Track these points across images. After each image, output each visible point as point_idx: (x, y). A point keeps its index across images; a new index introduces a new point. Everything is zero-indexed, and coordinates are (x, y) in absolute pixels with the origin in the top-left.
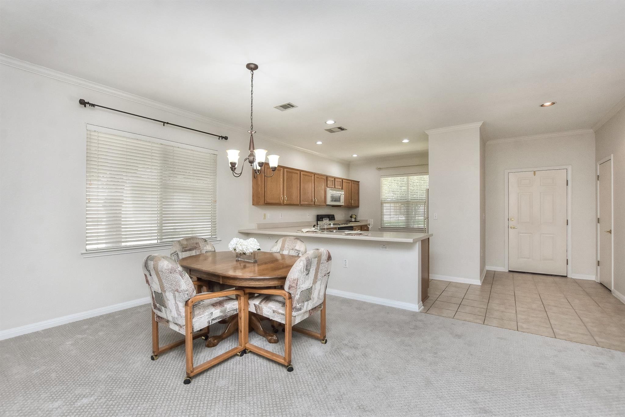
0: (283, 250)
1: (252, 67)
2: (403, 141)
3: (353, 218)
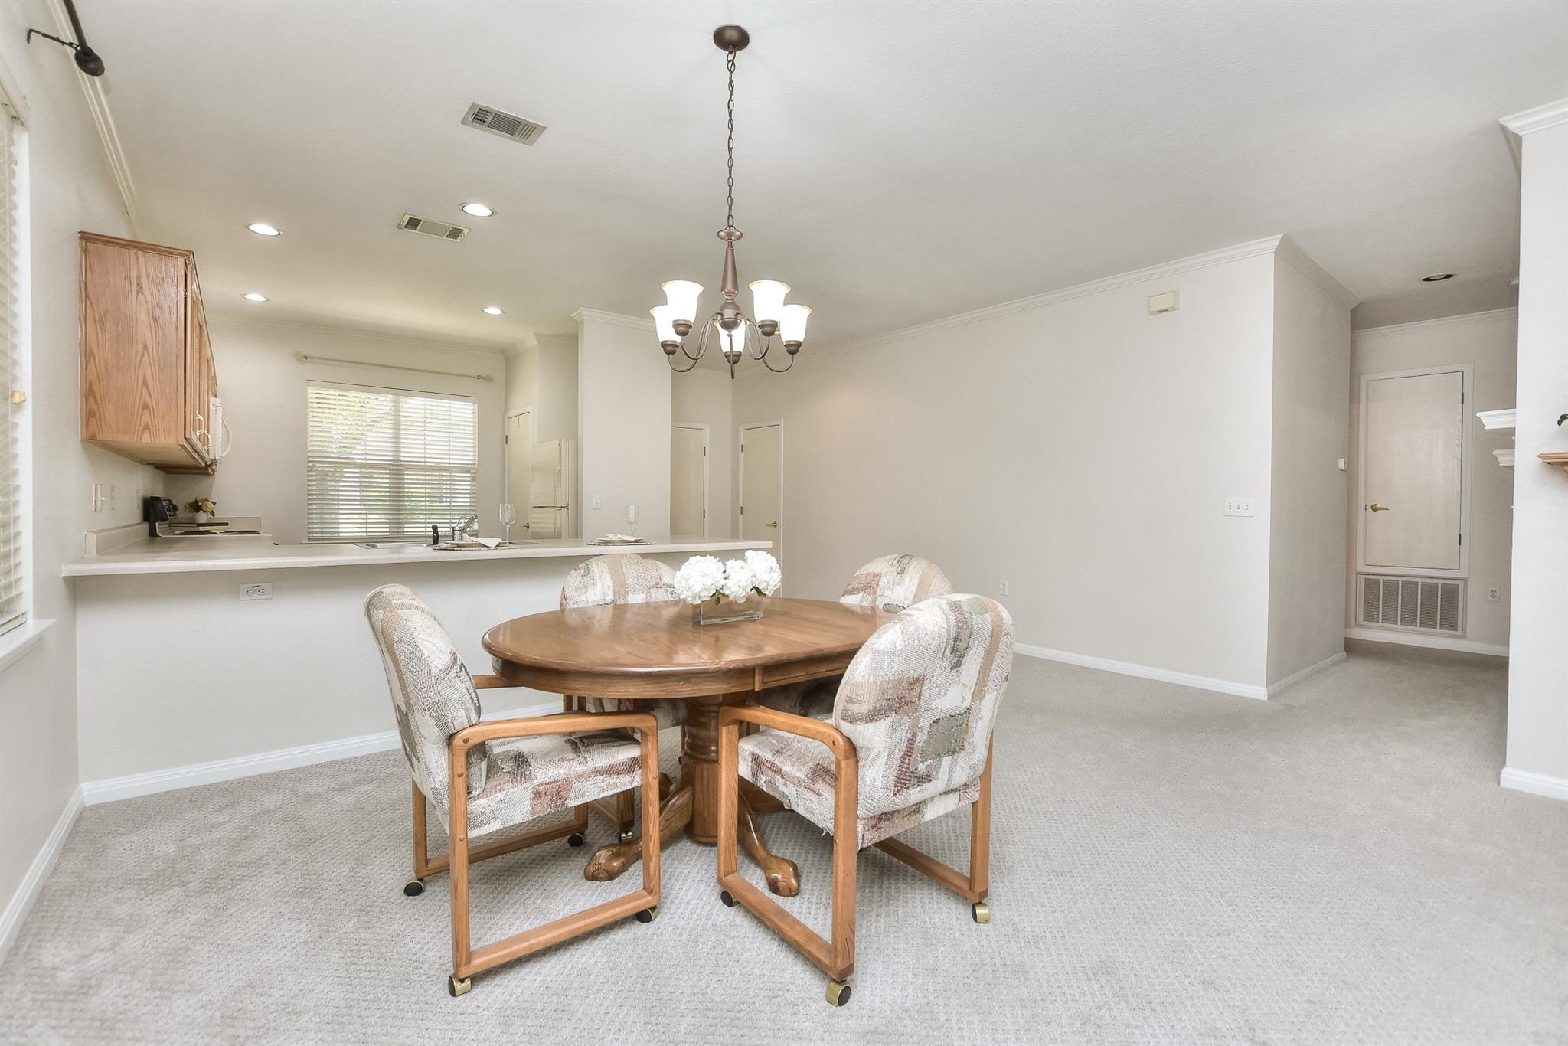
0: (627, 594)
1: (732, 40)
2: (487, 311)
3: (205, 511)
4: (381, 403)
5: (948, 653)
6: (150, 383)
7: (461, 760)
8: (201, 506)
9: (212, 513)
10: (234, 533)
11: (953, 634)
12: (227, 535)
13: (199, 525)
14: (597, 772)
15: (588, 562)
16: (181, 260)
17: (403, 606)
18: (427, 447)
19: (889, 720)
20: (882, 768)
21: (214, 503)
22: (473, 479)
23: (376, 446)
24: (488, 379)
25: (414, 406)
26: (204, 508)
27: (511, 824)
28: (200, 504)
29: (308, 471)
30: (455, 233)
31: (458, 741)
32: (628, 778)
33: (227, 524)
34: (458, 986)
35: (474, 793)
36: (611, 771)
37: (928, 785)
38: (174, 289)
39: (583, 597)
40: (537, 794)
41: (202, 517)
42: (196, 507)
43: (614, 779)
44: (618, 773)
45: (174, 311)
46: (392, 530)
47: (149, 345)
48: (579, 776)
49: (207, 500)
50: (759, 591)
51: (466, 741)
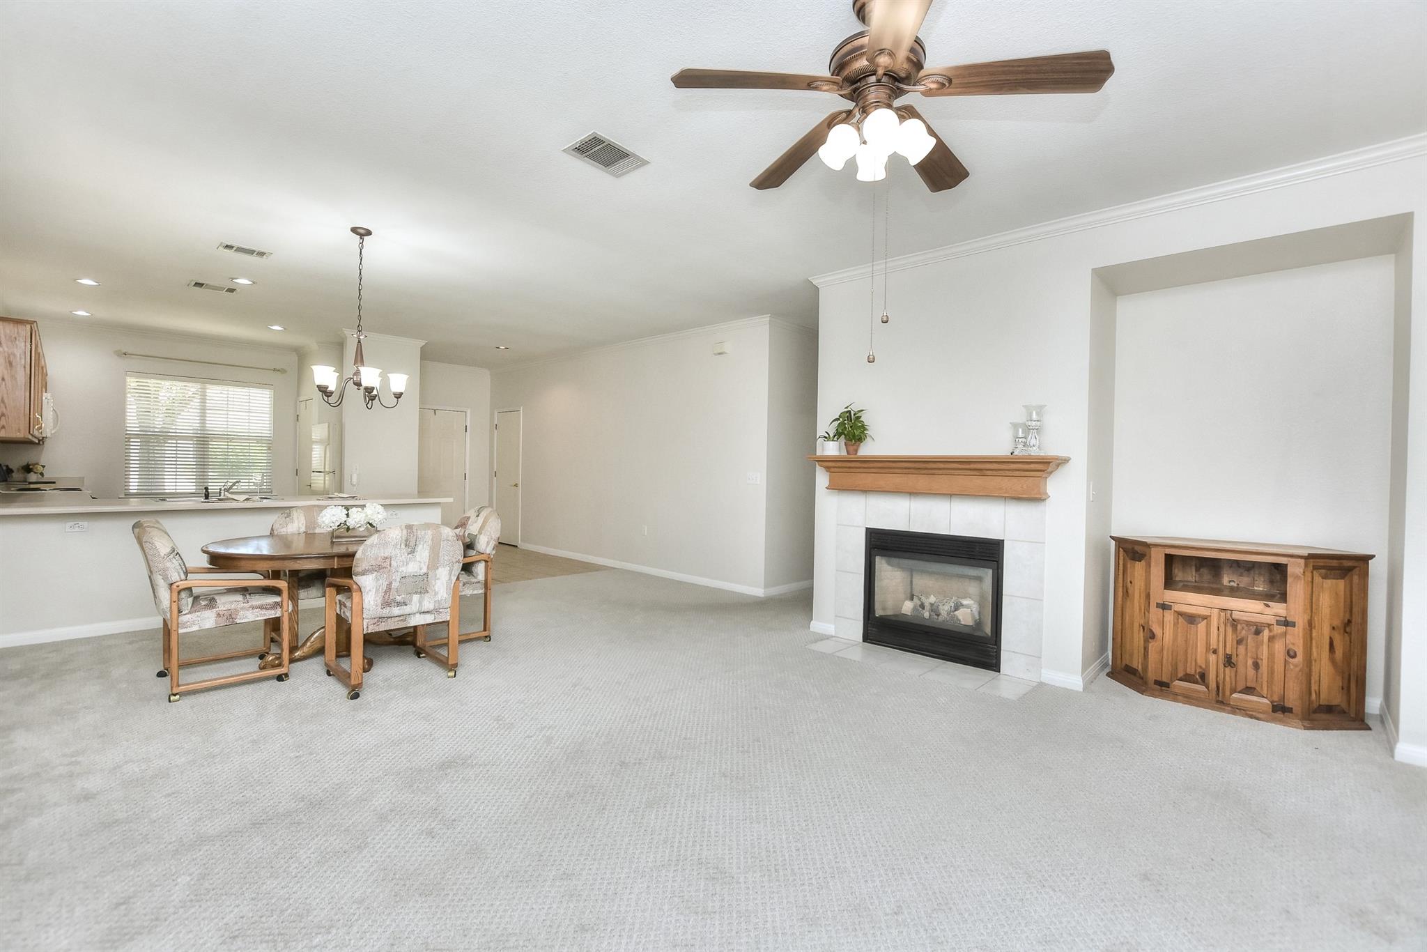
1: (361, 233)
3: (35, 473)
4: (193, 388)
5: (403, 546)
6: (6, 401)
7: (175, 594)
8: (32, 469)
9: (42, 474)
10: (61, 489)
11: (404, 538)
12: (55, 491)
13: (30, 483)
14: (253, 607)
15: (291, 510)
16: (28, 327)
17: (148, 527)
18: (229, 423)
19: (374, 575)
20: (373, 596)
21: (44, 467)
22: (269, 449)
23: (187, 421)
24: (282, 371)
25: (216, 393)
26: (35, 470)
27: (204, 628)
28: (31, 467)
29: (126, 442)
30: (231, 290)
31: (174, 586)
32: (273, 612)
33: (54, 483)
34: (172, 698)
35: (184, 613)
36: (262, 607)
37: (405, 607)
38: (23, 344)
39: (284, 529)
40: (219, 615)
41: (33, 477)
42: (28, 469)
43: (264, 612)
44: (266, 608)
45: (23, 357)
46: (198, 487)
47: (6, 377)
48: (242, 608)
49: (37, 464)
50: (371, 524)
51: (178, 586)
